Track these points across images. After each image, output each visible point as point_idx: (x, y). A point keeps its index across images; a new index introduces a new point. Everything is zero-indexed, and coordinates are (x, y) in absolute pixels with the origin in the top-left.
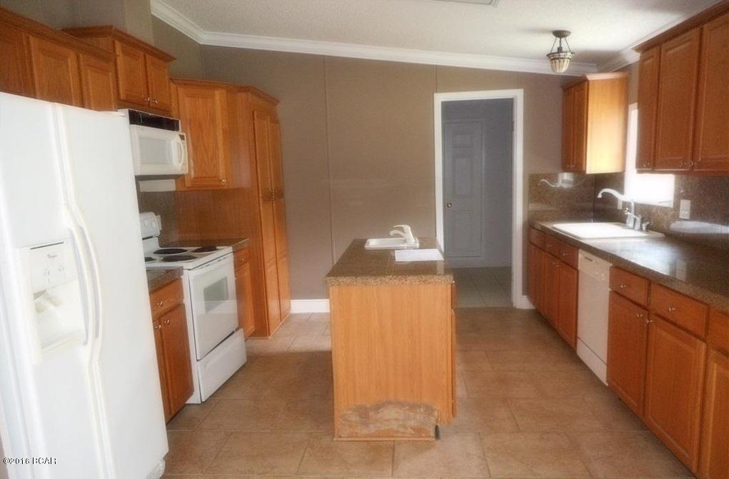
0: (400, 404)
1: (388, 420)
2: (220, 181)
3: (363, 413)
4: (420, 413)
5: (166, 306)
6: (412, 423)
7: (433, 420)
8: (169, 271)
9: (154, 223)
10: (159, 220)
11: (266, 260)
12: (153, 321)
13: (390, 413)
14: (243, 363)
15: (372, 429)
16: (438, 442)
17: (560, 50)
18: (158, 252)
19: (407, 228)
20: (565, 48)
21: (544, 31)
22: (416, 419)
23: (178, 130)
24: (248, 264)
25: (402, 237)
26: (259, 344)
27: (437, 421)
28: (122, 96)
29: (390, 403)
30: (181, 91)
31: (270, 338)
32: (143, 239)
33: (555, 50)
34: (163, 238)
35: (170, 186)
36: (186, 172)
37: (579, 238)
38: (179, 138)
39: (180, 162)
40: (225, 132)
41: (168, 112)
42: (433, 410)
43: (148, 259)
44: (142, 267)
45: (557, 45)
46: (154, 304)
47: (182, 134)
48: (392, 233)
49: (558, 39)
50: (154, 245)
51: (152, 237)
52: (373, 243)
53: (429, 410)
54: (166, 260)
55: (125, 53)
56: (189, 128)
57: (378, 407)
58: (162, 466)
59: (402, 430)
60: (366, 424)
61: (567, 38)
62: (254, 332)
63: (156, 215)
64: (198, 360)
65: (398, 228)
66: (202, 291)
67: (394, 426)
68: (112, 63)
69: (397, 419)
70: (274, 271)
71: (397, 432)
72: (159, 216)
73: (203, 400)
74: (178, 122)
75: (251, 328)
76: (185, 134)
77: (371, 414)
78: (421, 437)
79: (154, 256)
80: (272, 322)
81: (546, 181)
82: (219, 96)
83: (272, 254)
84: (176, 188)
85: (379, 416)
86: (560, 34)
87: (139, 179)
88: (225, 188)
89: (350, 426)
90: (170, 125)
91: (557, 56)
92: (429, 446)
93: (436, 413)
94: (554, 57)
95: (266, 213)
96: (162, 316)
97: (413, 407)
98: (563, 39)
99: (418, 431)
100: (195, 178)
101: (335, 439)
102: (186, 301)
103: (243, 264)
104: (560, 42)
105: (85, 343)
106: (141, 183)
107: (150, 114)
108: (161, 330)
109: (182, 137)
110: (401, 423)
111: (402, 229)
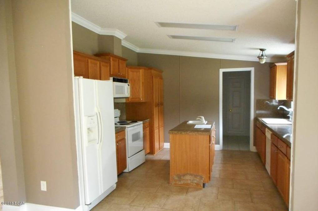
0: (191, 175)
1: (187, 180)
2: (140, 99)
3: (179, 177)
4: (198, 178)
5: (120, 138)
6: (195, 182)
7: (202, 181)
8: (122, 128)
9: (118, 112)
10: (120, 112)
11: (155, 127)
12: (116, 142)
13: (188, 177)
14: (144, 162)
15: (182, 182)
16: (204, 189)
17: (262, 55)
18: (118, 122)
19: (203, 117)
20: (264, 54)
21: (257, 49)
22: (197, 180)
23: (127, 83)
24: (148, 128)
25: (200, 120)
26: (150, 157)
27: (204, 181)
28: (111, 73)
29: (188, 174)
30: (129, 70)
31: (155, 155)
32: (115, 118)
33: (260, 55)
34: (120, 117)
35: (124, 101)
36: (129, 96)
37: (266, 124)
38: (128, 85)
39: (127, 93)
40: (143, 83)
41: (125, 77)
42: (202, 178)
43: (115, 124)
44: (114, 126)
45: (261, 54)
46: (116, 137)
47: (128, 84)
48: (197, 119)
49: (262, 51)
50: (118, 120)
51: (117, 117)
52: (191, 122)
53: (201, 178)
54: (121, 124)
55: (113, 60)
56: (131, 82)
57: (184, 175)
58: (115, 186)
59: (192, 183)
60: (180, 181)
61: (265, 51)
62: (149, 153)
63: (119, 110)
64: (129, 158)
65: (199, 117)
66: (131, 135)
67: (189, 182)
68: (109, 64)
69: (190, 180)
70: (158, 132)
71: (190, 184)
72: (120, 111)
73: (130, 171)
74: (127, 80)
75: (148, 151)
76: (129, 84)
77: (182, 177)
78: (198, 186)
79: (117, 123)
80: (156, 150)
81: (268, 102)
82: (141, 71)
83: (157, 125)
84: (126, 101)
85: (184, 178)
86: (262, 50)
87: (115, 98)
88: (142, 102)
89: (175, 181)
90: (125, 81)
91: (261, 58)
92: (201, 189)
93: (203, 179)
94: (260, 57)
95: (156, 111)
96: (119, 141)
97: (196, 176)
98: (263, 52)
99: (197, 184)
100: (132, 98)
101: (170, 185)
102: (126, 138)
103: (146, 128)
104: (262, 53)
105: (98, 143)
106: (115, 100)
107: (119, 78)
108: (118, 146)
109: (129, 85)
110: (191, 181)
111: (201, 118)
